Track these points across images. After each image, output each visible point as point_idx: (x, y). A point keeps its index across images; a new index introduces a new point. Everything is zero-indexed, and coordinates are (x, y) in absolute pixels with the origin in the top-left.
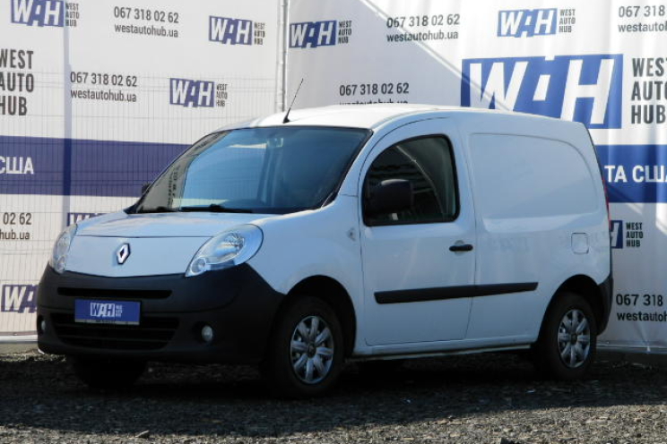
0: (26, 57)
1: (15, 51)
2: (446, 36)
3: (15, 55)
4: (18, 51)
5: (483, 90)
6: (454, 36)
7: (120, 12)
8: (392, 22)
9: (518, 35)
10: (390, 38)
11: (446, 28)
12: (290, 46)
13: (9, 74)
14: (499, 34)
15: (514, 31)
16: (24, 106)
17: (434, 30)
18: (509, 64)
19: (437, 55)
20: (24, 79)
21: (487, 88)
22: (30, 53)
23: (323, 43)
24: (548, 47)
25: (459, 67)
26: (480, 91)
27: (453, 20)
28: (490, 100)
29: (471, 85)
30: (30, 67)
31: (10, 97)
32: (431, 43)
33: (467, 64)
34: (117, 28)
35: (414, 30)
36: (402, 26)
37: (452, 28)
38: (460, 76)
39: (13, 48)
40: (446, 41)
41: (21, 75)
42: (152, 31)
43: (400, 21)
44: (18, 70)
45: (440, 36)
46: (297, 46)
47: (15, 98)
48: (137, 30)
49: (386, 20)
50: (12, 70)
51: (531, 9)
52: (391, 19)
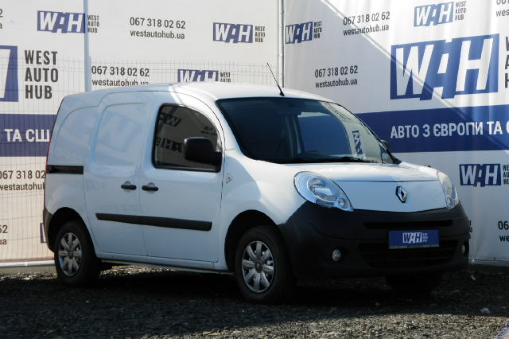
0: (51, 57)
1: (40, 52)
2: (381, 28)
3: (41, 55)
4: (43, 52)
5: (404, 67)
6: (386, 28)
7: (134, 21)
8: (347, 21)
9: (428, 24)
10: (346, 33)
11: (381, 23)
12: (286, 43)
13: (35, 69)
14: (415, 25)
15: (425, 22)
16: (49, 92)
17: (373, 24)
18: (422, 47)
19: (376, 43)
20: (49, 73)
21: (408, 66)
22: (54, 53)
23: (305, 39)
24: (448, 33)
25: (390, 50)
26: (402, 68)
27: (385, 16)
28: (409, 74)
29: (397, 63)
30: (54, 63)
31: (36, 87)
32: (371, 34)
33: (394, 48)
34: (132, 33)
35: (361, 26)
36: (353, 23)
37: (385, 23)
38: (390, 57)
39: (39, 50)
40: (381, 33)
41: (46, 70)
42: (162, 35)
43: (352, 19)
44: (43, 66)
45: (377, 29)
46: (290, 42)
47: (41, 87)
48: (149, 35)
49: (343, 18)
50: (38, 66)
51: (436, 4)
52: (346, 18)
